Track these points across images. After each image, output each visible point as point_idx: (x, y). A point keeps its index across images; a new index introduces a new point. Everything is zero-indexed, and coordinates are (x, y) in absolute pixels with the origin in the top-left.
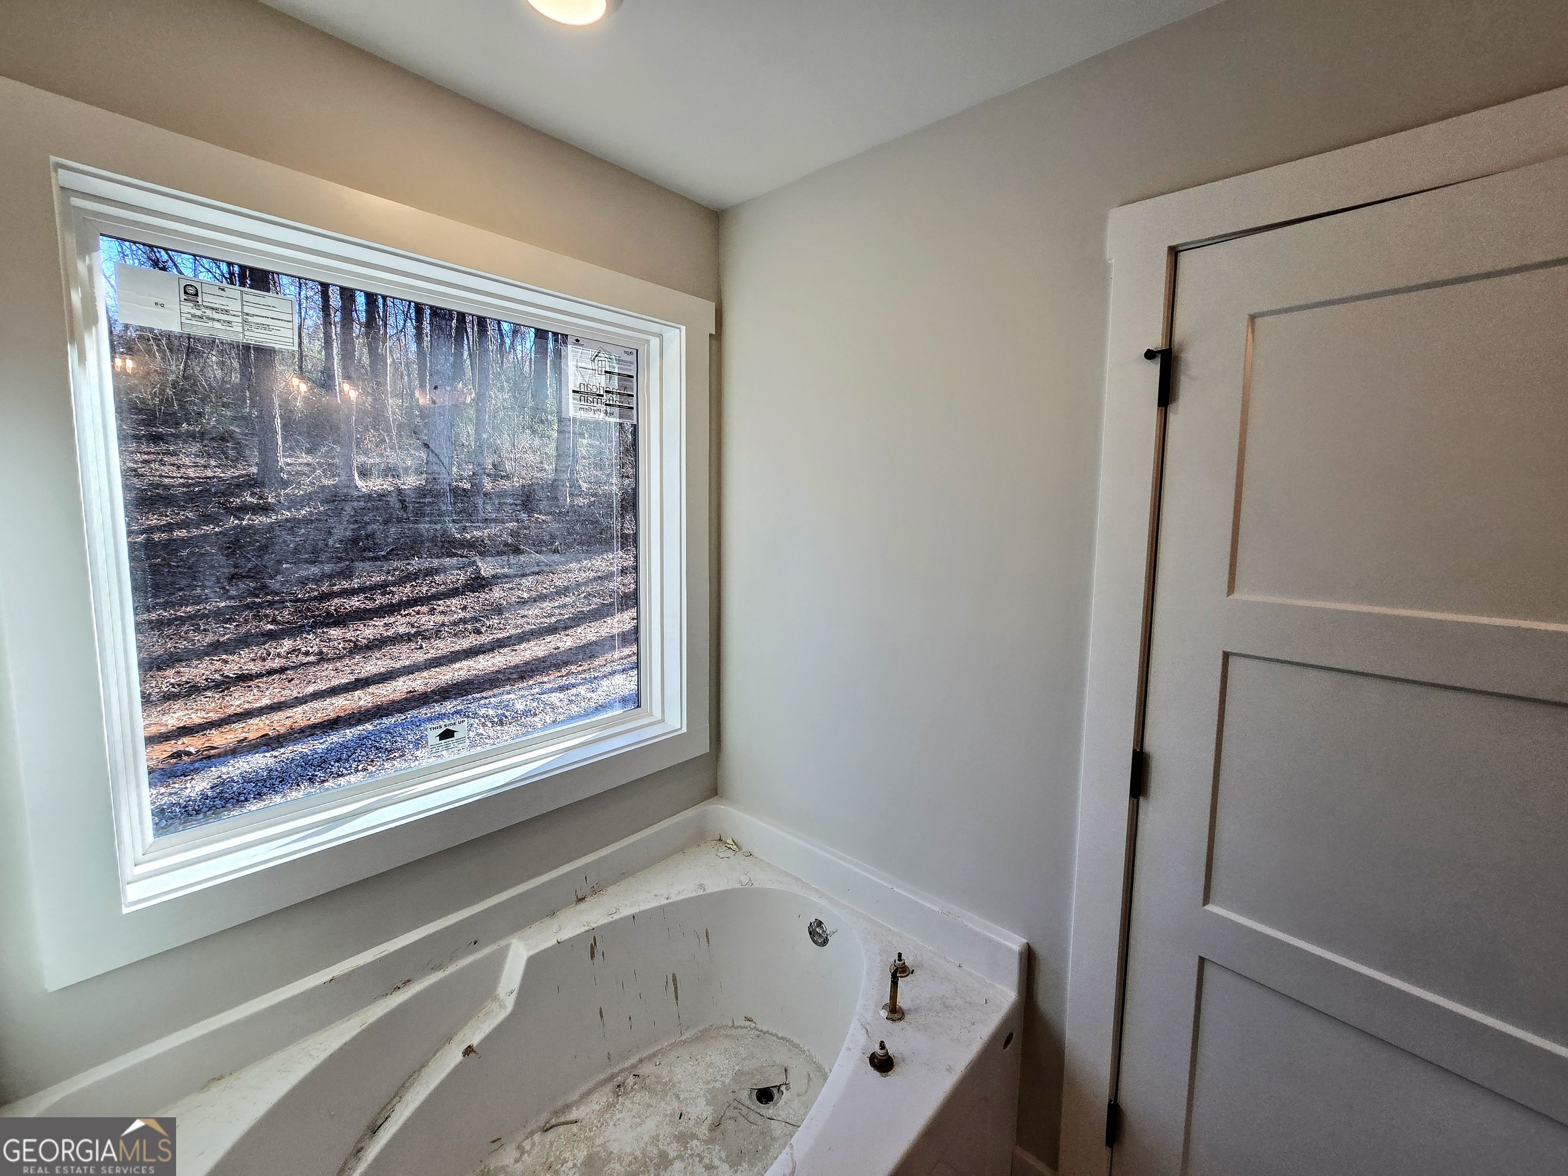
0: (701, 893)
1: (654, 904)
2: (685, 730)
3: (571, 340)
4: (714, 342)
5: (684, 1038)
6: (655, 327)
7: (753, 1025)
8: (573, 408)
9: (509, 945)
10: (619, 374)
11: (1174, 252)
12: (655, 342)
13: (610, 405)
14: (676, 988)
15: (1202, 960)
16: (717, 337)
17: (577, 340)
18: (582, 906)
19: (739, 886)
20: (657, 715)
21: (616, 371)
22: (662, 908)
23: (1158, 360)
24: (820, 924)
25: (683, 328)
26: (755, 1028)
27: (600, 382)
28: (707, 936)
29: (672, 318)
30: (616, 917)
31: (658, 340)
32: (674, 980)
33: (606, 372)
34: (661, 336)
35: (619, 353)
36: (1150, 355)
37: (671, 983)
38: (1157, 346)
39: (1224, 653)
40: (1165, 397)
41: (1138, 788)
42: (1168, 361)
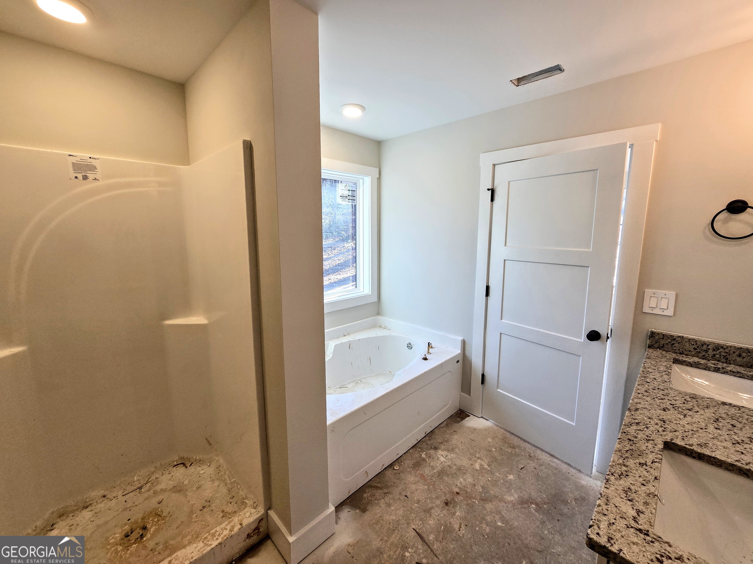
0: (377, 336)
1: (365, 337)
2: (370, 293)
3: (340, 182)
4: (378, 180)
5: (372, 375)
6: (362, 177)
7: (391, 373)
8: (339, 200)
9: (329, 343)
10: (352, 190)
11: (494, 165)
12: (361, 181)
13: (349, 199)
14: (370, 361)
15: (501, 333)
16: (379, 179)
17: (341, 182)
18: (345, 337)
19: (387, 335)
20: (362, 290)
21: (351, 189)
22: (367, 338)
23: (491, 190)
24: (410, 344)
25: (370, 177)
26: (392, 374)
27: (346, 193)
28: (379, 348)
29: (367, 175)
30: (355, 339)
31: (362, 180)
32: (370, 359)
33: (348, 190)
34: (363, 179)
35: (351, 184)
36: (488, 190)
37: (369, 359)
38: (490, 188)
39: (504, 260)
40: (492, 200)
41: (487, 294)
42: (493, 191)
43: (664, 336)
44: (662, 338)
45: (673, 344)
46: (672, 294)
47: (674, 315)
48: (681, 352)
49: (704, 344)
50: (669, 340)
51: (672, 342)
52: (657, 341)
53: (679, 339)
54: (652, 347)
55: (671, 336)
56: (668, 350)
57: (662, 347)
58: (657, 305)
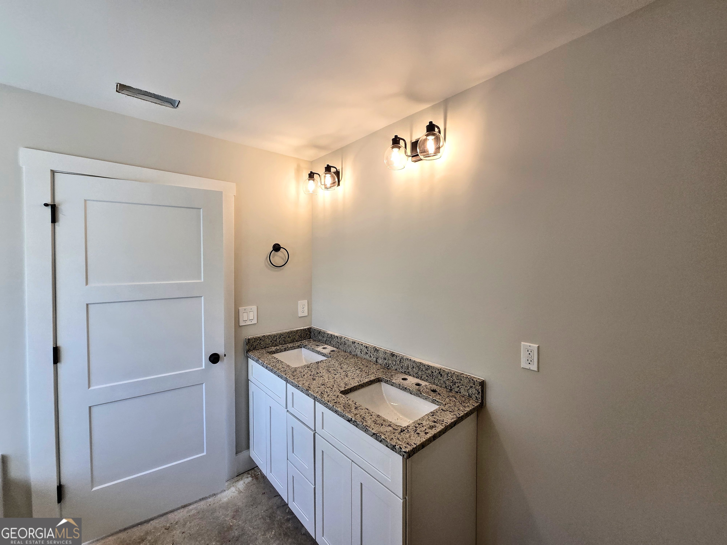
23: (50, 207)
36: (46, 205)
38: (49, 201)
39: (87, 304)
40: (54, 220)
41: (56, 359)
42: (54, 208)
43: (256, 339)
44: (254, 341)
45: (260, 343)
46: (254, 308)
47: (257, 322)
48: (265, 346)
49: (275, 336)
50: (258, 341)
51: (260, 342)
52: (252, 344)
53: (263, 338)
54: (250, 350)
55: (259, 337)
56: (258, 349)
57: (255, 348)
58: (248, 319)
